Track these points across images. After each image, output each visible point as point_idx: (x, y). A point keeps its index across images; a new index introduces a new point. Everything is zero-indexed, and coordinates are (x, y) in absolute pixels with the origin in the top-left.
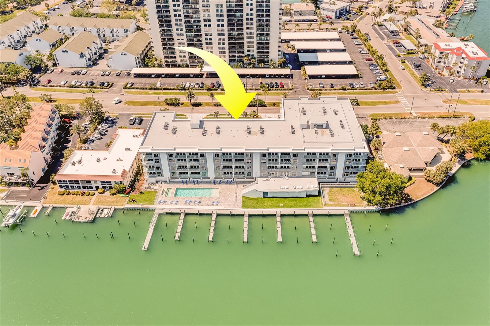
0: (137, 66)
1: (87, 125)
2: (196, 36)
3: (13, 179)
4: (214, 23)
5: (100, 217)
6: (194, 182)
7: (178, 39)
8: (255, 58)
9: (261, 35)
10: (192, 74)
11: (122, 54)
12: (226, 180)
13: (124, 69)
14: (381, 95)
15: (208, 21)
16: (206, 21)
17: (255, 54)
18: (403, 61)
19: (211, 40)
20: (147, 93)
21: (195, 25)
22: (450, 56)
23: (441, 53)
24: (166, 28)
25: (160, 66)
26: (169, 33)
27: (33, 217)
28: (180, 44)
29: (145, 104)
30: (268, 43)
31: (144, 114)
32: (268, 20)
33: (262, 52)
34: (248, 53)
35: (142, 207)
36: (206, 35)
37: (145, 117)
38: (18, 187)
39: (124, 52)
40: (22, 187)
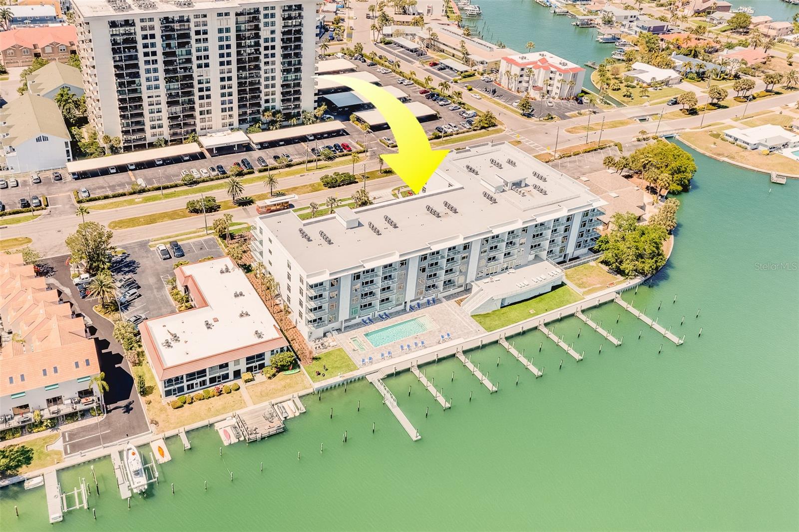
0: (69, 158)
1: (87, 278)
2: (183, 86)
3: (65, 408)
4: (214, 60)
5: (288, 418)
6: (381, 317)
7: (149, 97)
8: (279, 112)
9: (287, 71)
10: (186, 155)
11: (38, 140)
12: (425, 300)
13: (43, 169)
14: (488, 137)
15: (205, 59)
16: (201, 59)
17: (278, 105)
18: (470, 87)
19: (209, 90)
20: (132, 202)
21: (181, 68)
22: (535, 71)
23: (522, 69)
24: (127, 79)
25: (114, 150)
26: (133, 87)
27: (165, 463)
28: (153, 105)
29: (152, 220)
30: (299, 85)
31: (177, 236)
32: (298, 47)
33: (289, 100)
34: (267, 105)
35: (345, 378)
36: (200, 82)
37: (182, 240)
38: (75, 421)
39: (41, 135)
40: (82, 419)
